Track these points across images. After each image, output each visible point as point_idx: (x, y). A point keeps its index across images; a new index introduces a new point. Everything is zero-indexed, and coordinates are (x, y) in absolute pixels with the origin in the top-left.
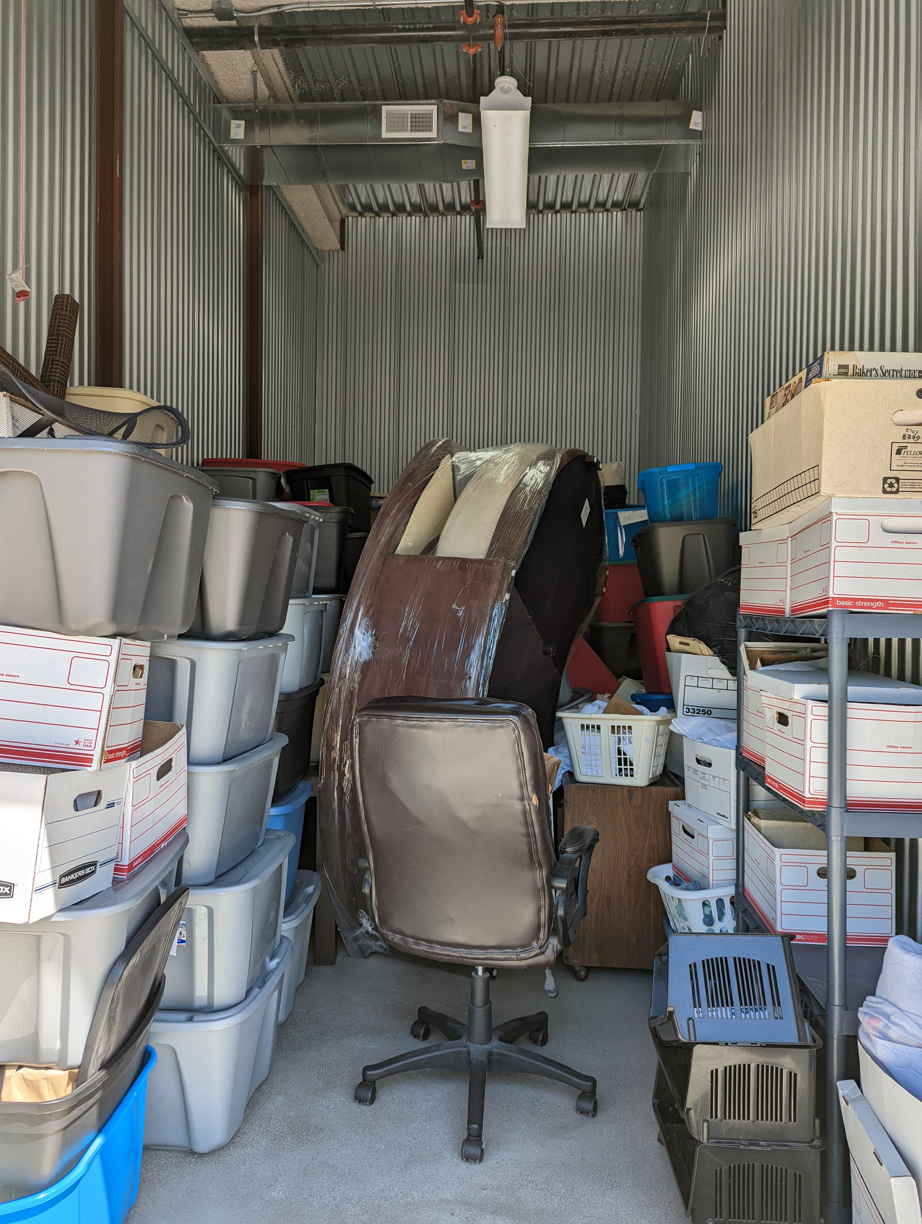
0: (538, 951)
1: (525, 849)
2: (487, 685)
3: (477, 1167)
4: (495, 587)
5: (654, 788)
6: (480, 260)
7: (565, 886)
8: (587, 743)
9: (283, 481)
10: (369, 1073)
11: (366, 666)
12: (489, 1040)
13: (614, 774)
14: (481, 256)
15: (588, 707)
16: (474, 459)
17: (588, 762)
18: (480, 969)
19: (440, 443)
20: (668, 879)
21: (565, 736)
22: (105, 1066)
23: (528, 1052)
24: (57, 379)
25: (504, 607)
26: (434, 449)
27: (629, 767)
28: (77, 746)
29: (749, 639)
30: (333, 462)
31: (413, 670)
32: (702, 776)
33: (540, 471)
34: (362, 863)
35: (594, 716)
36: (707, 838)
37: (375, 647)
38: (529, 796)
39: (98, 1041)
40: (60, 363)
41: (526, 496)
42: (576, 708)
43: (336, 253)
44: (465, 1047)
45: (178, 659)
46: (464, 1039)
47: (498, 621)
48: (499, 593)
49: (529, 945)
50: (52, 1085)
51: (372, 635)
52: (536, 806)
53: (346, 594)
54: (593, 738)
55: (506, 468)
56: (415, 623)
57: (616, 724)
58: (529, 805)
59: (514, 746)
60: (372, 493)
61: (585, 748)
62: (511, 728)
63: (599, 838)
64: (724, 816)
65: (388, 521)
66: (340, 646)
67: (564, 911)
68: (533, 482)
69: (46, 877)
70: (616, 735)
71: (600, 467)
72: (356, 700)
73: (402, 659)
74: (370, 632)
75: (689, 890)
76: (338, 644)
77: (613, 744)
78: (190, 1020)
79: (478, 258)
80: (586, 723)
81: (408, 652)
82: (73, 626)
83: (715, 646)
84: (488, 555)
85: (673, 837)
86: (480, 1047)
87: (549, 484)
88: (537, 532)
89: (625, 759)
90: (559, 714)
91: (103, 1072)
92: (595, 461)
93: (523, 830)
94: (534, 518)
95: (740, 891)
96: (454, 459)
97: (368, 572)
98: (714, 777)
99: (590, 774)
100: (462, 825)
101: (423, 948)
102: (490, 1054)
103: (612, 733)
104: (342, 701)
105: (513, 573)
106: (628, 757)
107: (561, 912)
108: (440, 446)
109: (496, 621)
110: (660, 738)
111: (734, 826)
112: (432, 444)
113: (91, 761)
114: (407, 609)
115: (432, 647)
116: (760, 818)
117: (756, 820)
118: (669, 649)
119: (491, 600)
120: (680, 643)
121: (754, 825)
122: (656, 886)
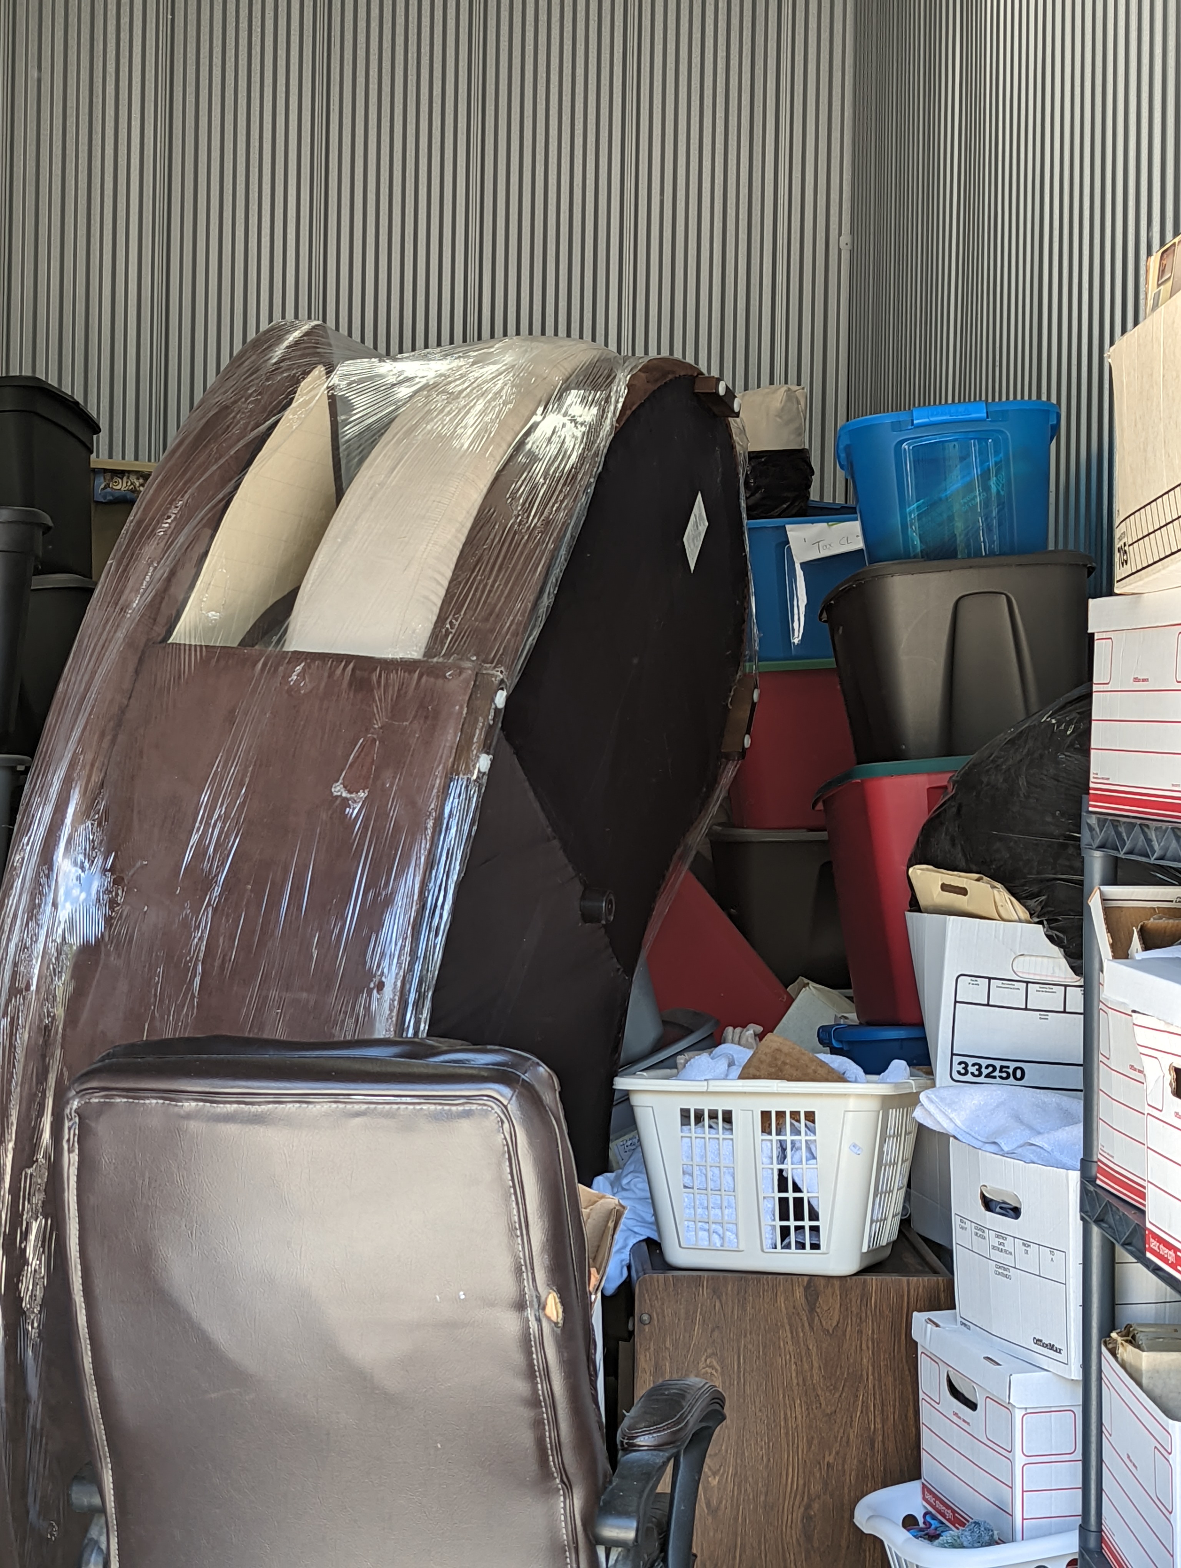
1: (526, 1440)
2: (428, 1004)
4: (450, 736)
5: (873, 1280)
7: (632, 1536)
8: (697, 1159)
11: (92, 954)
13: (768, 1243)
15: (702, 1061)
16: (392, 379)
17: (699, 1211)
19: (297, 334)
20: (909, 1522)
21: (638, 1145)
25: (474, 791)
26: (279, 352)
27: (807, 1223)
29: (1113, 880)
31: (222, 967)
32: (995, 1242)
33: (573, 420)
34: (82, 1497)
35: (716, 1086)
36: (1008, 1407)
37: (113, 904)
38: (539, 1298)
41: (535, 487)
42: (670, 1065)
47: (459, 831)
48: (462, 752)
51: (104, 871)
52: (556, 1323)
53: (32, 755)
54: (711, 1146)
55: (480, 406)
56: (228, 836)
57: (773, 1107)
58: (539, 1320)
59: (499, 1163)
61: (692, 1175)
62: (493, 1117)
63: (726, 1411)
64: (1051, 1347)
65: (150, 550)
68: (553, 449)
70: (774, 1137)
71: (736, 408)
72: (58, 1052)
73: (189, 937)
74: (99, 861)
75: (962, 1546)
77: (766, 1160)
80: (693, 1105)
81: (206, 918)
83: (1032, 896)
84: (430, 652)
85: (924, 1407)
87: (596, 454)
88: (564, 584)
89: (799, 1202)
90: (622, 1083)
92: (722, 391)
93: (521, 1386)
94: (557, 549)
95: (1092, 1543)
96: (335, 379)
97: (92, 695)
98: (1026, 1244)
99: (705, 1244)
103: (763, 1131)
104: (20, 1054)
105: (500, 699)
106: (804, 1195)
108: (297, 343)
109: (453, 831)
110: (891, 1145)
111: (1076, 1374)
112: (275, 335)
114: (205, 798)
115: (274, 904)
116: (1138, 1347)
117: (1127, 1352)
118: (915, 906)
119: (439, 771)
120: (945, 887)
121: (1123, 1365)
122: (877, 1543)
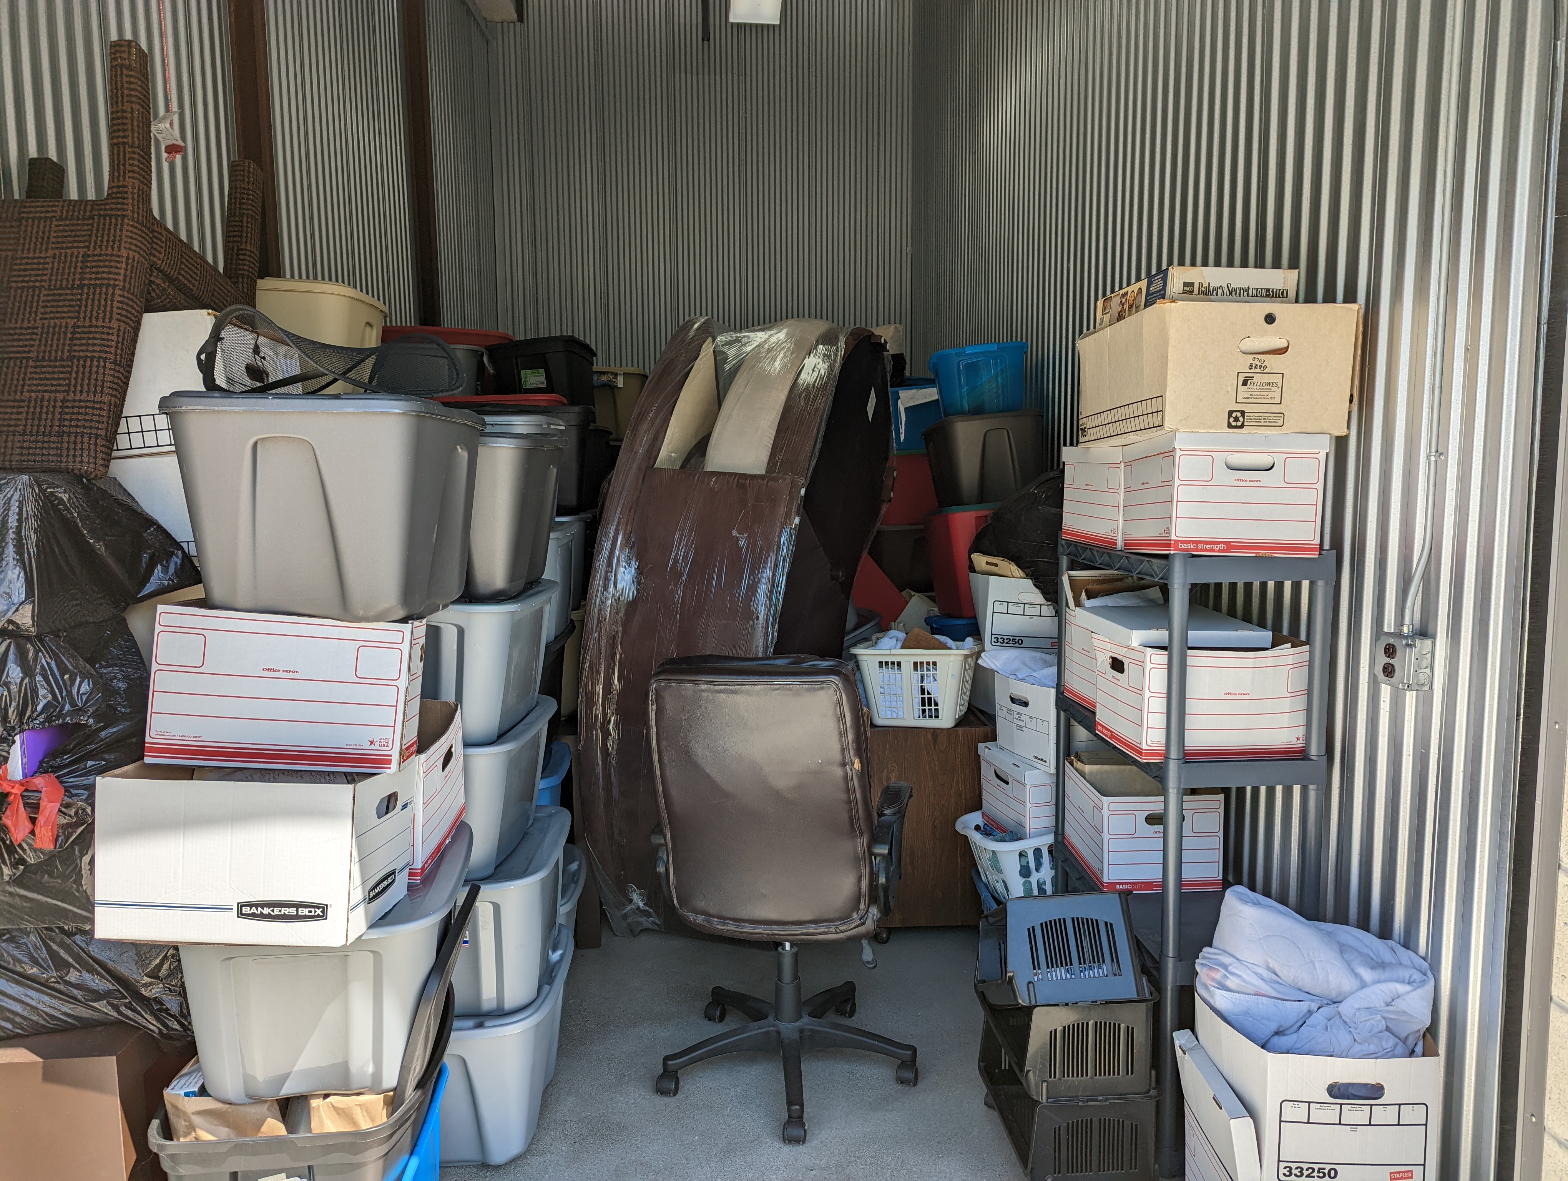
2: (777, 624)
4: (782, 509)
5: (960, 730)
8: (886, 682)
10: (670, 1063)
11: (632, 605)
12: (799, 1016)
13: (916, 716)
15: (885, 640)
17: (887, 703)
19: (698, 324)
20: (978, 828)
24: (246, 273)
25: (793, 533)
26: (693, 331)
27: (933, 707)
31: (688, 610)
32: (1017, 716)
33: (823, 359)
35: (894, 652)
36: (1024, 785)
37: (639, 583)
40: (248, 253)
41: (809, 393)
42: (873, 643)
44: (774, 1026)
46: (771, 1018)
47: (788, 550)
48: (787, 516)
51: (635, 569)
54: (892, 676)
55: (782, 353)
56: (687, 554)
57: (919, 660)
60: (594, 368)
61: (884, 688)
62: (832, 689)
64: (1042, 760)
65: (645, 426)
66: (596, 582)
68: (816, 374)
70: (919, 673)
73: (674, 597)
74: (631, 564)
75: (1004, 841)
76: (594, 580)
77: (916, 682)
80: (884, 660)
81: (680, 589)
83: (1028, 567)
84: (767, 470)
85: (983, 782)
86: (790, 1025)
88: (825, 439)
89: (930, 699)
90: (854, 651)
92: (883, 340)
94: (821, 421)
95: (1060, 839)
96: (717, 343)
98: (1031, 718)
99: (890, 716)
102: (801, 1031)
103: (914, 670)
105: (803, 492)
106: (932, 696)
108: (699, 328)
109: (785, 549)
110: (967, 672)
111: (1053, 771)
112: (691, 324)
114: (677, 537)
115: (710, 581)
116: (1082, 762)
117: (1079, 765)
118: (974, 571)
119: (778, 524)
120: (987, 563)
121: (1076, 770)
122: (966, 838)
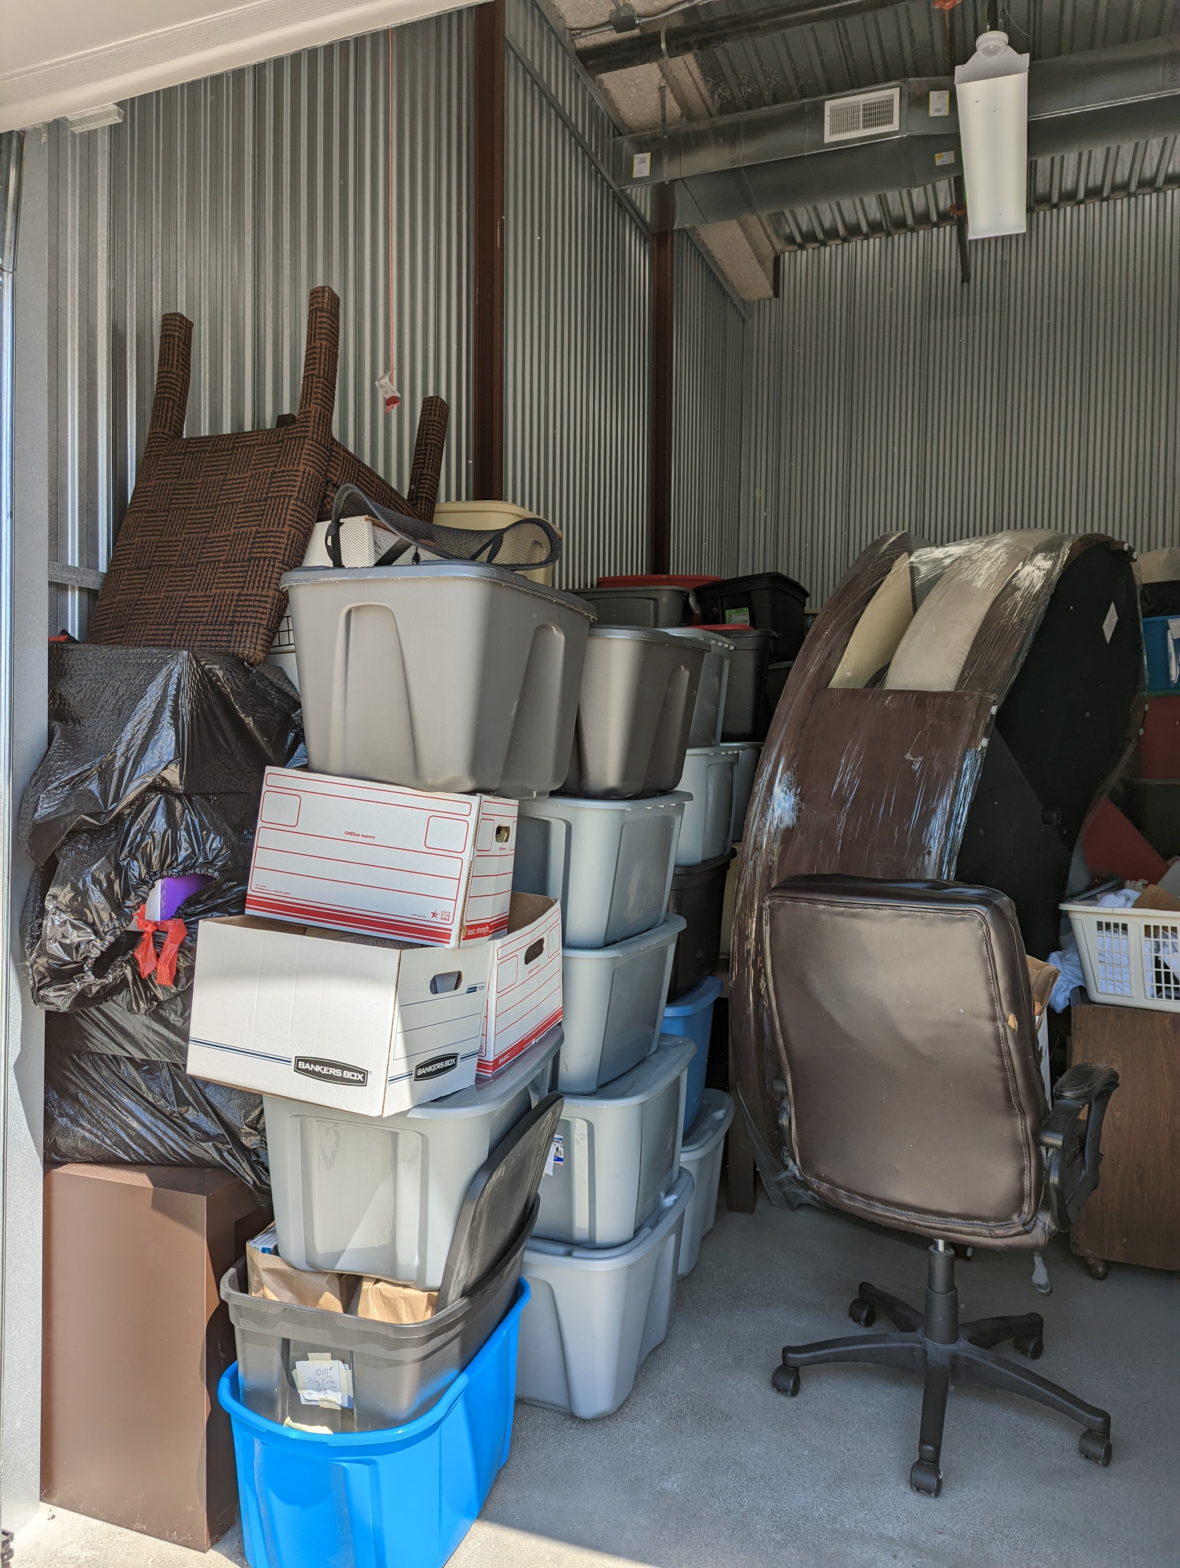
0: (1021, 1228)
1: (999, 1086)
2: (955, 862)
3: (932, 1502)
4: (967, 729)
6: (966, 284)
7: (1060, 1143)
8: (1107, 948)
9: (692, 601)
10: (790, 1355)
11: (791, 834)
12: (954, 1339)
13: (1149, 994)
14: (966, 278)
15: (1112, 898)
16: (942, 556)
17: (1109, 975)
18: (941, 1243)
19: (894, 538)
21: (1074, 938)
22: (468, 1293)
23: (1010, 1363)
24: (425, 495)
25: (979, 756)
26: (883, 548)
27: (1172, 985)
28: (434, 919)
30: (761, 572)
31: (851, 841)
33: (1039, 568)
34: (778, 1086)
35: (1117, 911)
37: (800, 810)
38: (1004, 1016)
39: (458, 1262)
40: (428, 477)
41: (1016, 603)
42: (1094, 899)
43: (767, 302)
44: (921, 1343)
45: (552, 820)
46: (919, 1333)
47: (972, 777)
48: (973, 738)
49: (1007, 1218)
50: (410, 1307)
51: (795, 795)
52: (1014, 1030)
53: (764, 741)
54: (1115, 942)
55: (988, 564)
56: (854, 779)
57: (1152, 923)
58: (1004, 1027)
59: (980, 946)
60: (807, 609)
61: (1104, 956)
62: (975, 922)
63: (1120, 1082)
65: (819, 645)
66: (754, 808)
67: (1059, 1177)
68: (1027, 583)
69: (401, 1067)
70: (1152, 939)
71: (1135, 556)
72: (774, 877)
73: (836, 827)
74: (793, 791)
76: (752, 805)
77: (1148, 951)
78: (569, 1254)
79: (963, 282)
80: (1104, 920)
81: (843, 818)
82: (430, 781)
84: (958, 687)
86: (941, 1346)
87: (1051, 584)
88: (1031, 651)
89: (1167, 975)
90: (1064, 907)
91: (465, 1301)
92: (1126, 548)
93: (995, 1060)
94: (1027, 633)
96: (912, 559)
97: (791, 713)
99: (1112, 992)
100: (909, 1048)
101: (858, 1204)
102: (955, 1357)
103: (1146, 935)
104: (758, 878)
105: (994, 710)
106: (1171, 970)
107: (1054, 1179)
108: (893, 542)
109: (968, 777)
112: (883, 539)
113: (448, 936)
114: (843, 761)
115: (877, 811)
119: (960, 747)
